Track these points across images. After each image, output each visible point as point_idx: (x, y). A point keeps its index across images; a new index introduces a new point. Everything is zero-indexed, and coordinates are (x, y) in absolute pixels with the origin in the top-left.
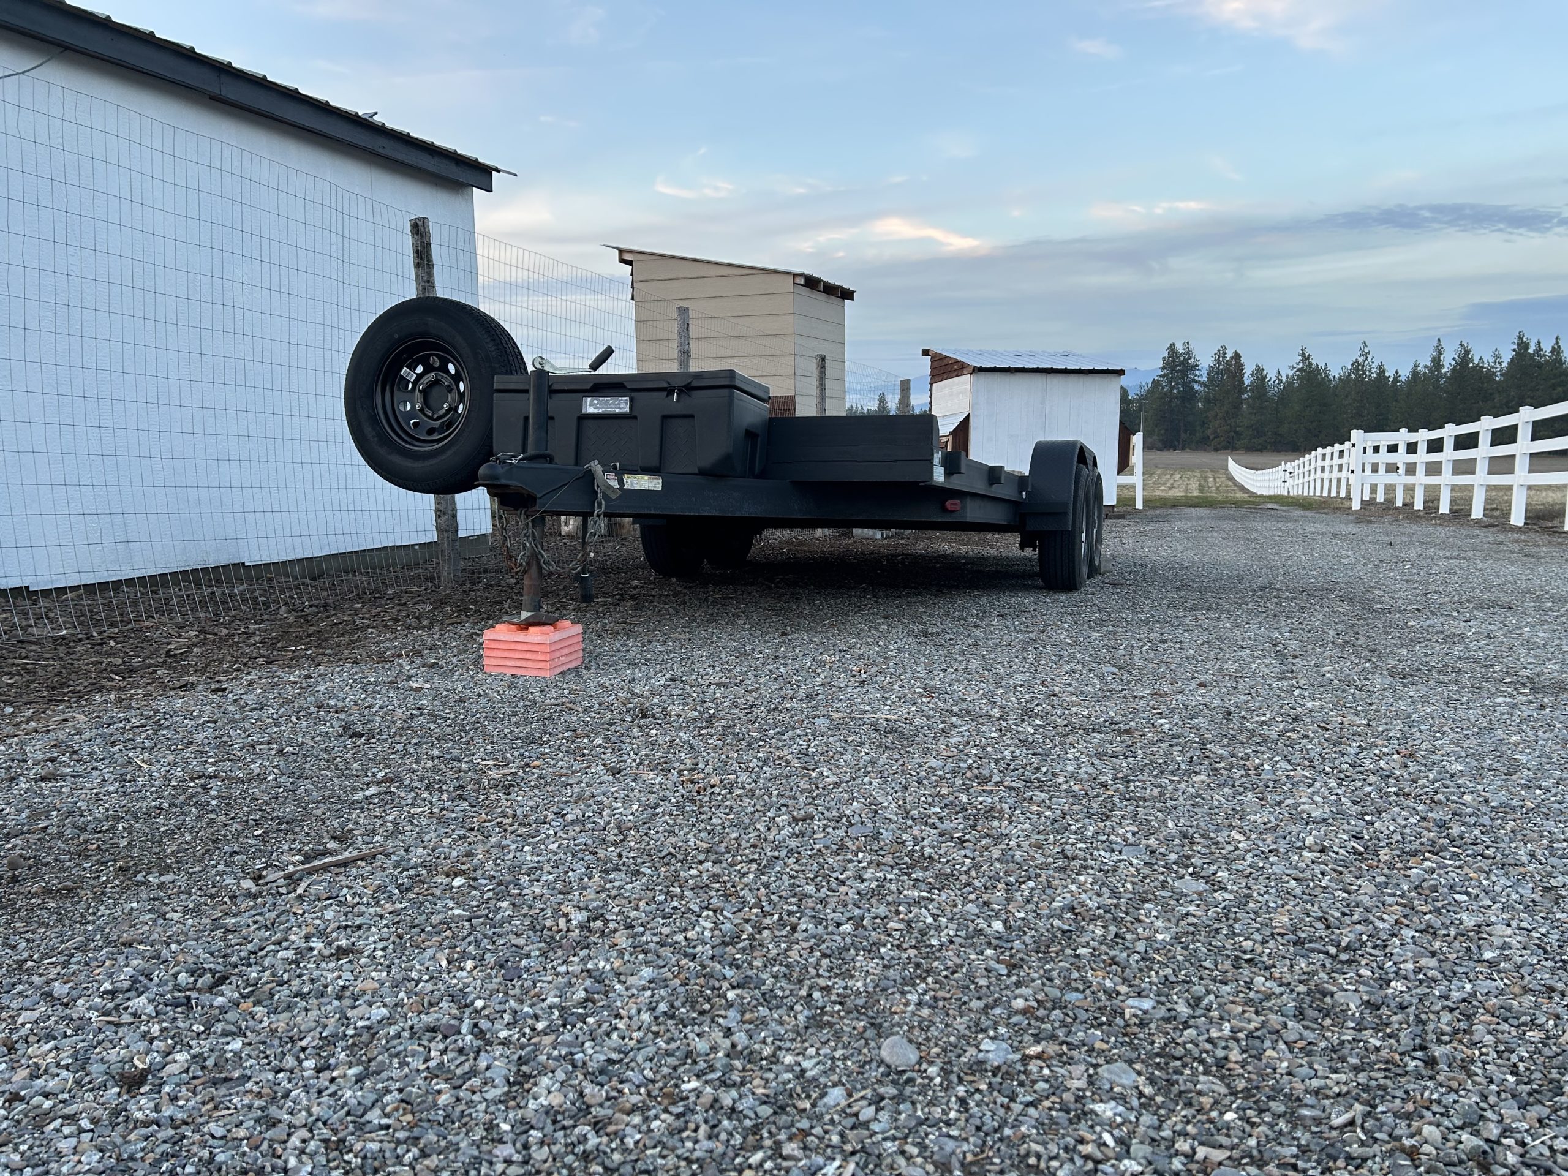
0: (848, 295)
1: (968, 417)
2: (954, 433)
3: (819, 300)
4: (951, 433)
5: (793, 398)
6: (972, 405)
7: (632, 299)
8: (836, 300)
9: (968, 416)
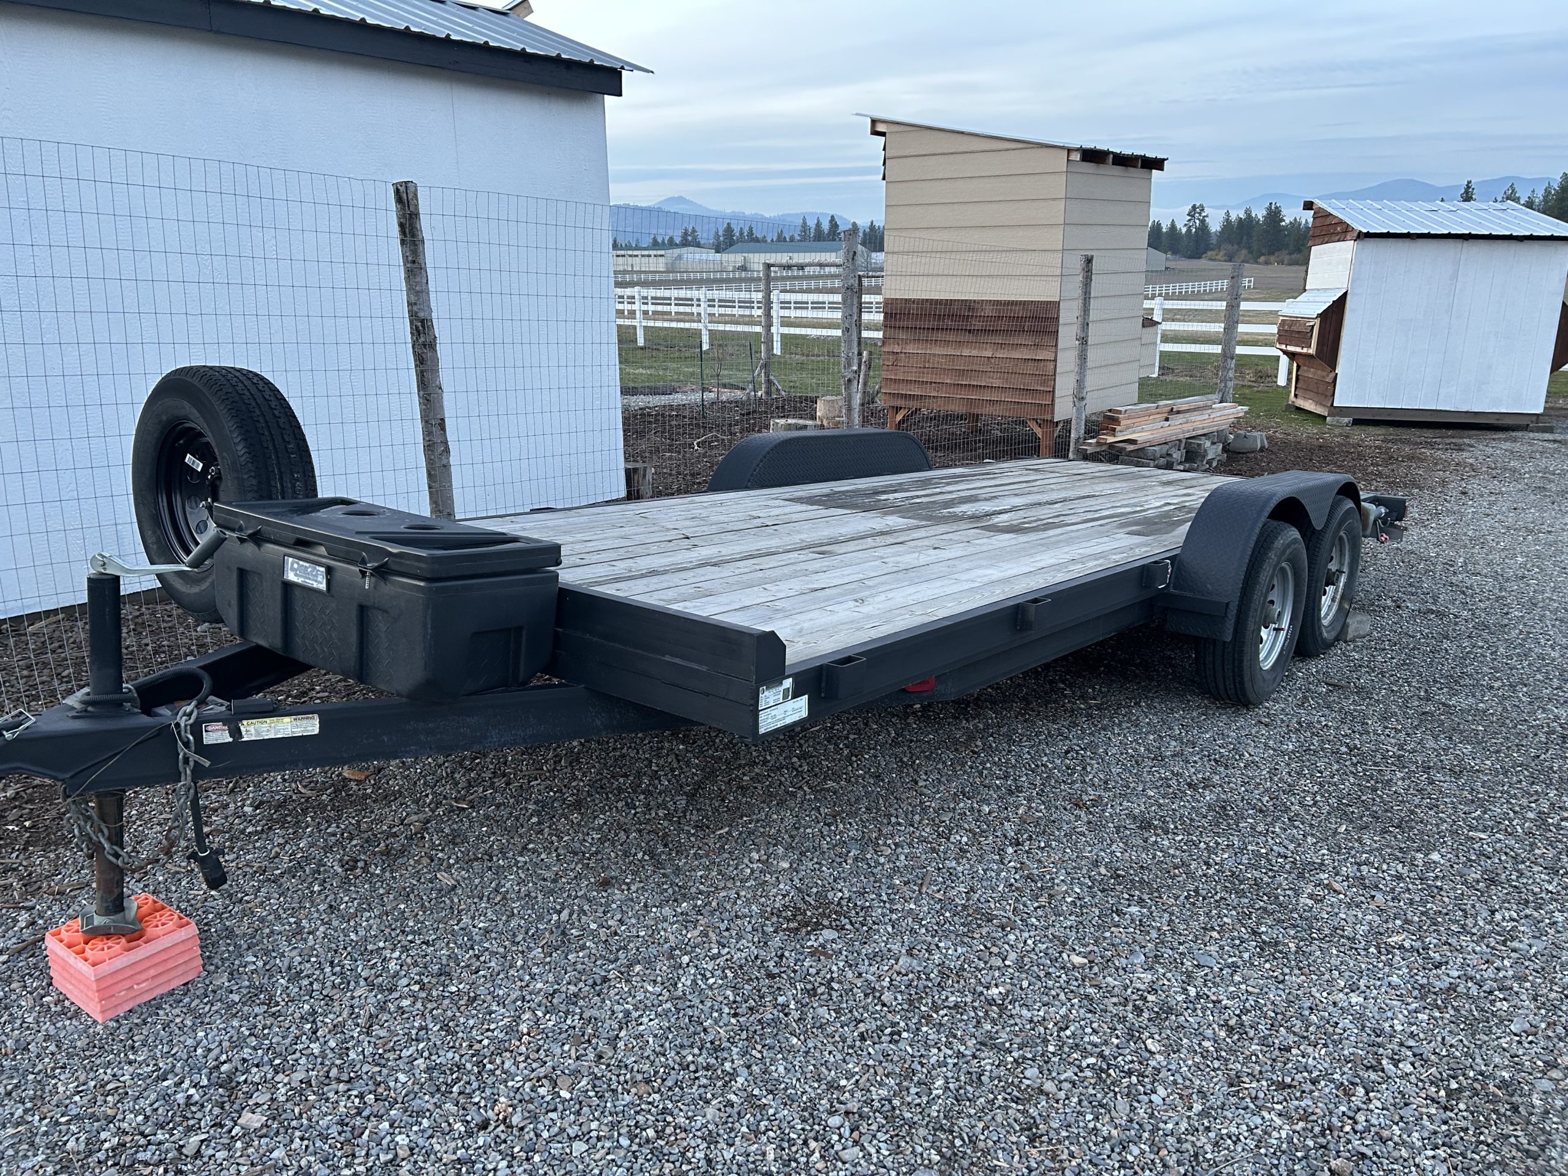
0: (1157, 164)
1: (1344, 296)
2: (1323, 316)
3: (1111, 177)
4: (1319, 315)
5: (1057, 304)
6: (1354, 279)
7: (884, 178)
8: (1137, 172)
9: (1345, 294)
